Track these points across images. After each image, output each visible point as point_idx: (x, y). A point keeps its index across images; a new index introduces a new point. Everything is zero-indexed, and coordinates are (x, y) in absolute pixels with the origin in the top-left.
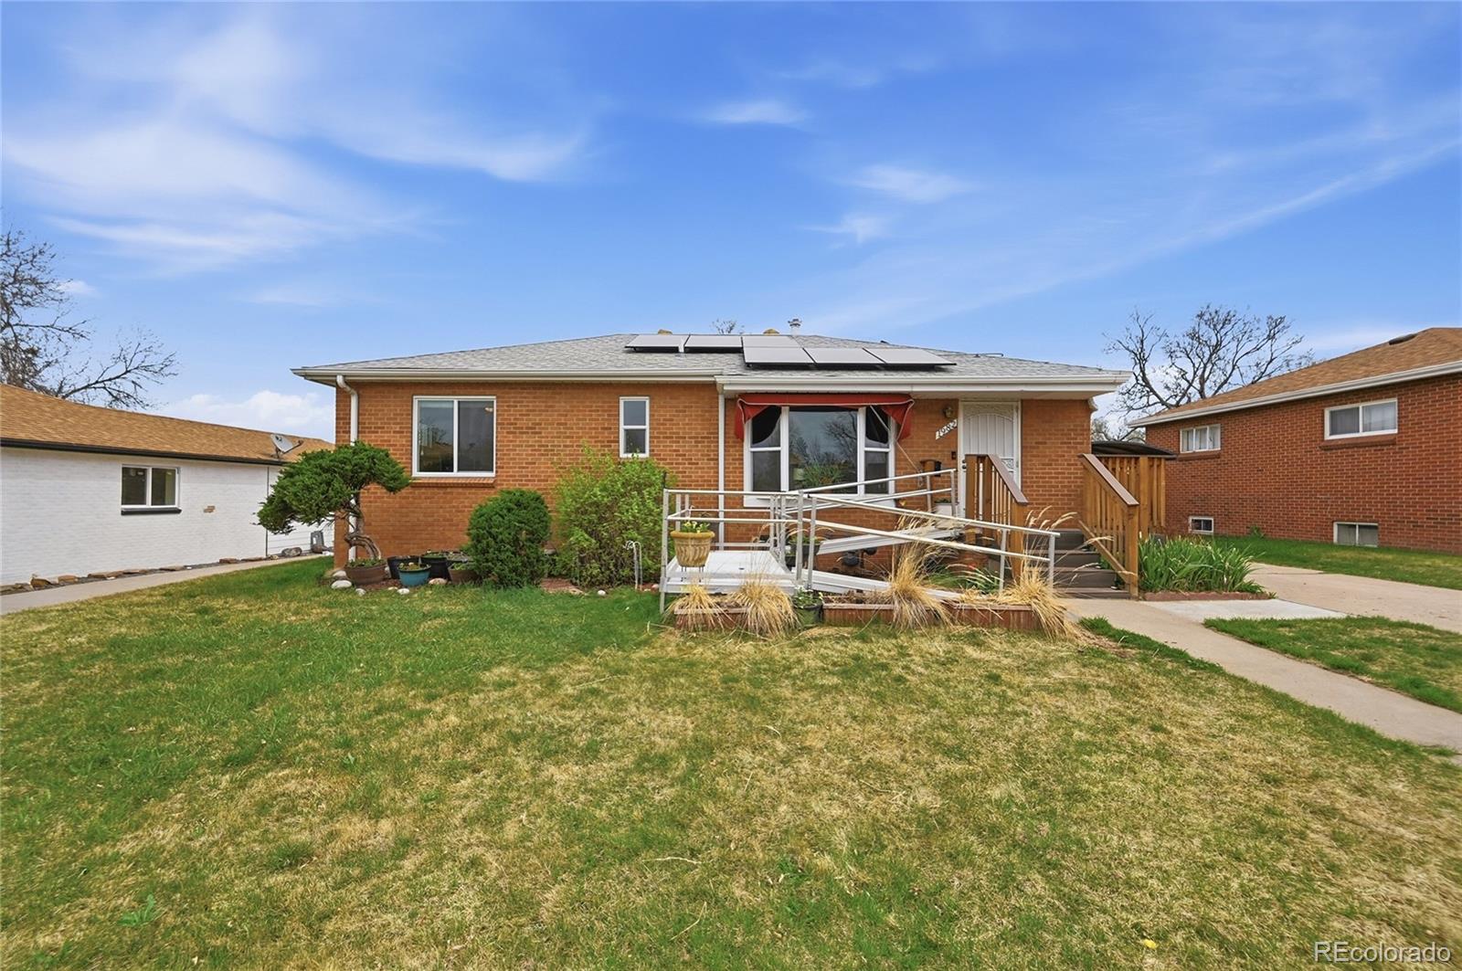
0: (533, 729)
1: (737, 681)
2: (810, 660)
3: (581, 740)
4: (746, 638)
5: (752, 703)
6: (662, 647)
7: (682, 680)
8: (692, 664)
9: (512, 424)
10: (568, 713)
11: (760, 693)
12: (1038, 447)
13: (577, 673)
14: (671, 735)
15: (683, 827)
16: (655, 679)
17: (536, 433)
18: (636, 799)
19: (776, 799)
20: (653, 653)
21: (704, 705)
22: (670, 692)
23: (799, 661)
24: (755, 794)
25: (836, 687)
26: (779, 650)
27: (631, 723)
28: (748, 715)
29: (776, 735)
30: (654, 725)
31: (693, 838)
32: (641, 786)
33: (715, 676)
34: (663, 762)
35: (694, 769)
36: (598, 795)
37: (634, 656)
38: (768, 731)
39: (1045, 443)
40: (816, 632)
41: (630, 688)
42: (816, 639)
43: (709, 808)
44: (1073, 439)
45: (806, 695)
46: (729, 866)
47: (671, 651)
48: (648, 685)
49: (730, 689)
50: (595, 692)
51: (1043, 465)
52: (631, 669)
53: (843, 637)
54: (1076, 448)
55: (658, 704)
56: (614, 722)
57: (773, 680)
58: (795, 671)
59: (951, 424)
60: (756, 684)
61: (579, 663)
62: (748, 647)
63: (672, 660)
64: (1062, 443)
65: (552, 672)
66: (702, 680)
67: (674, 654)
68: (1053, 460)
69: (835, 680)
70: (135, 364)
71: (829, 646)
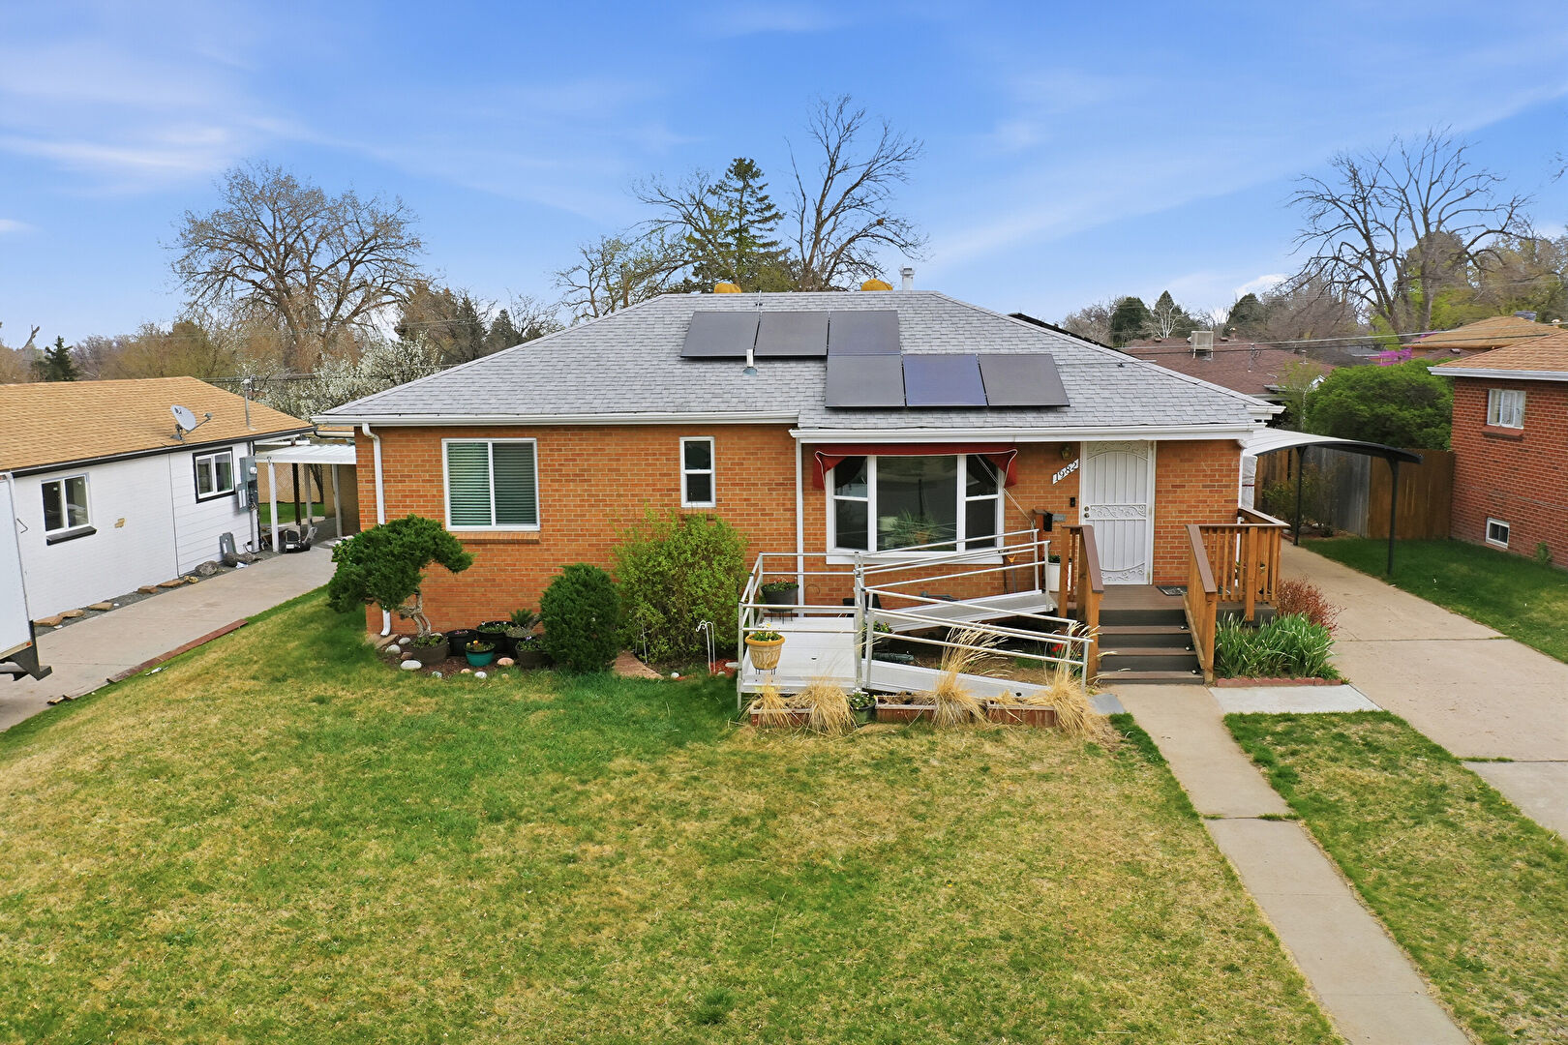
0: (663, 802)
1: (796, 771)
2: (857, 754)
3: (697, 809)
4: (810, 734)
5: (804, 786)
6: (741, 741)
7: (757, 770)
8: (764, 757)
9: (557, 470)
10: (682, 793)
11: (811, 780)
12: (1175, 492)
13: (679, 763)
14: (750, 807)
15: (758, 850)
16: (737, 769)
17: (585, 481)
18: (733, 838)
19: (808, 839)
20: (733, 747)
21: (772, 788)
22: (748, 779)
23: (847, 756)
24: (798, 836)
25: (865, 777)
26: (834, 746)
27: (724, 799)
28: (800, 795)
29: (816, 807)
30: (739, 801)
31: (764, 854)
32: (735, 832)
33: (782, 767)
34: (747, 821)
35: (764, 825)
36: (712, 836)
37: (719, 750)
38: (811, 805)
39: (1184, 486)
40: (868, 729)
41: (719, 776)
42: (866, 735)
43: (772, 842)
45: (843, 782)
46: (780, 864)
47: (749, 746)
48: (733, 774)
49: (791, 777)
50: (696, 779)
51: (1180, 512)
52: (719, 762)
53: (890, 733)
55: (741, 787)
56: (714, 799)
57: (824, 771)
58: (841, 764)
59: (1072, 466)
60: (810, 773)
61: (678, 755)
62: (810, 742)
63: (749, 753)
65: (660, 763)
66: (772, 770)
67: (750, 748)
68: (1192, 506)
69: (868, 771)
71: (876, 741)
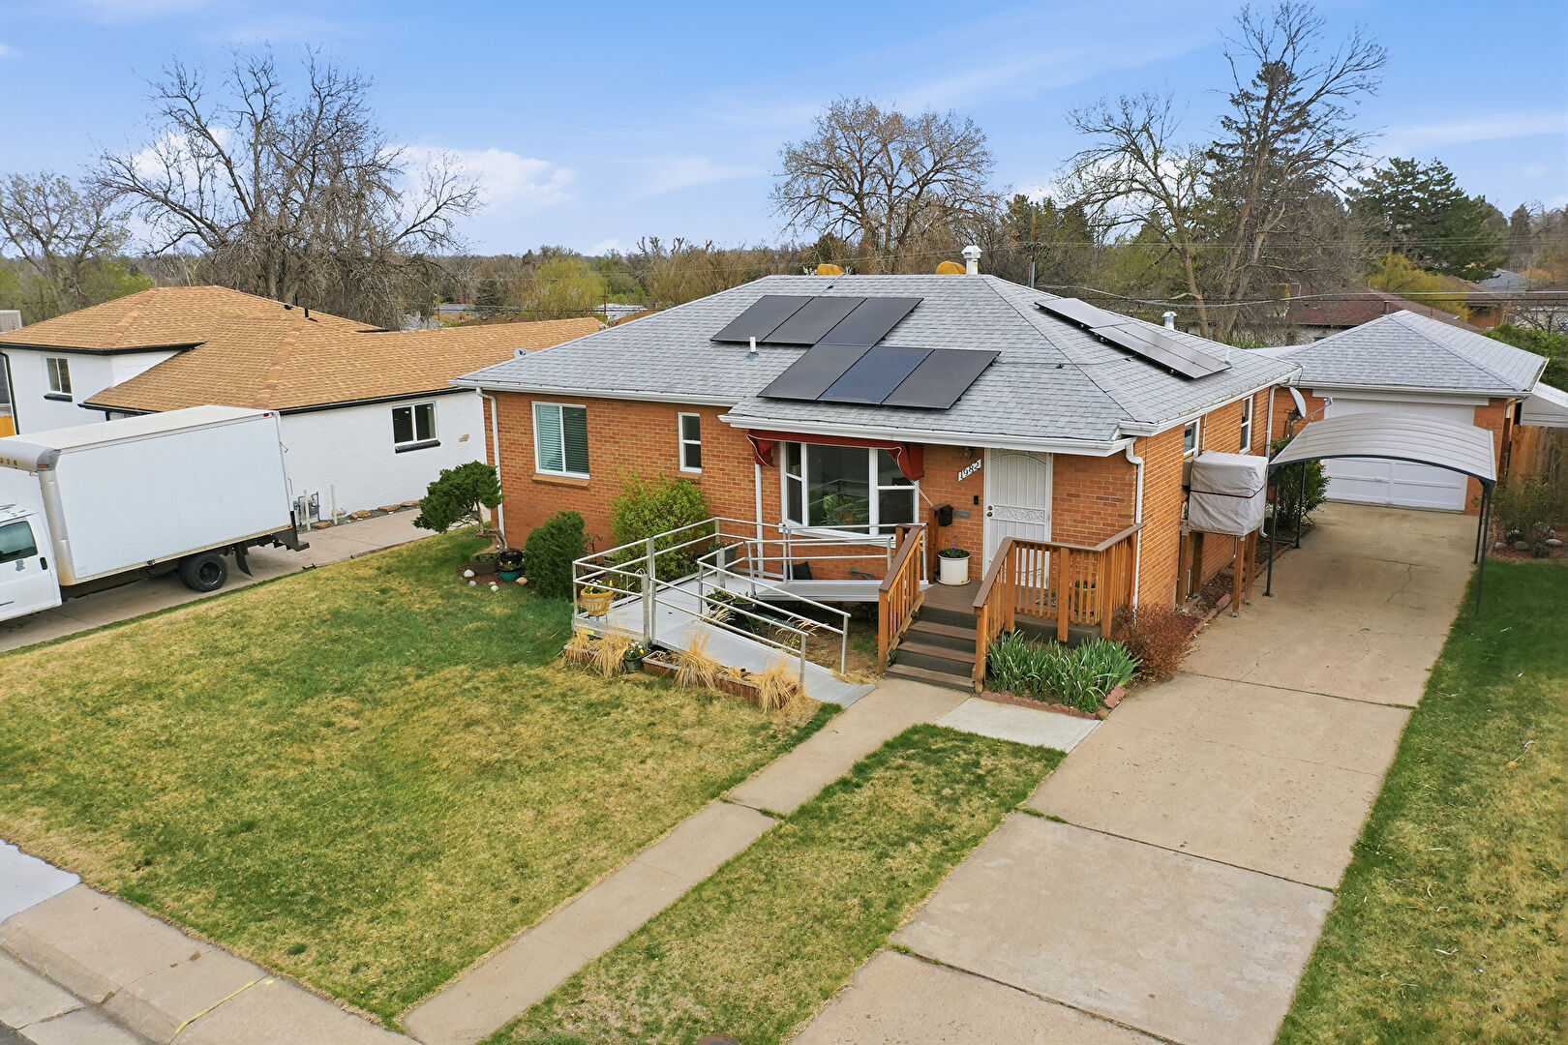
4: (592, 672)
9: (598, 432)
12: (1071, 501)
17: (616, 443)
22: (503, 696)
37: (528, 672)
39: (1079, 496)
40: (633, 676)
44: (1112, 494)
48: (501, 690)
51: (1075, 521)
52: (510, 680)
54: (1115, 505)
59: (974, 465)
62: (585, 679)
64: (1098, 498)
68: (1087, 517)
70: (444, 198)
